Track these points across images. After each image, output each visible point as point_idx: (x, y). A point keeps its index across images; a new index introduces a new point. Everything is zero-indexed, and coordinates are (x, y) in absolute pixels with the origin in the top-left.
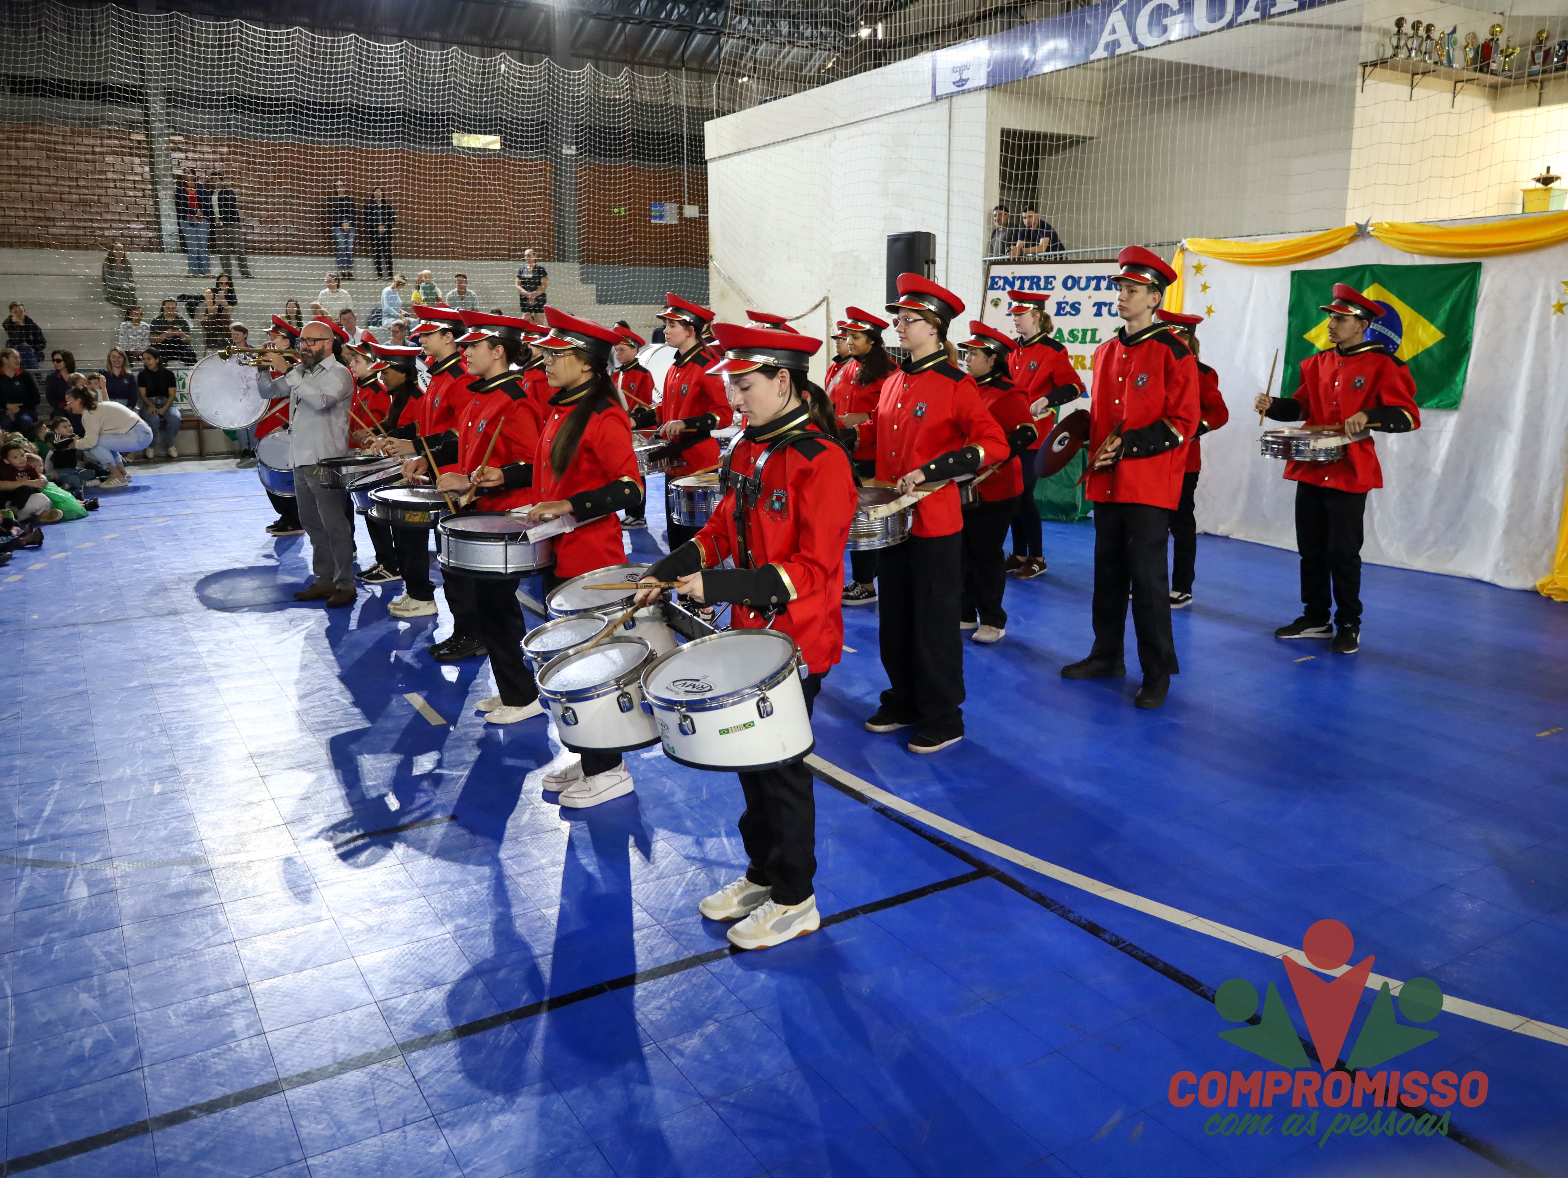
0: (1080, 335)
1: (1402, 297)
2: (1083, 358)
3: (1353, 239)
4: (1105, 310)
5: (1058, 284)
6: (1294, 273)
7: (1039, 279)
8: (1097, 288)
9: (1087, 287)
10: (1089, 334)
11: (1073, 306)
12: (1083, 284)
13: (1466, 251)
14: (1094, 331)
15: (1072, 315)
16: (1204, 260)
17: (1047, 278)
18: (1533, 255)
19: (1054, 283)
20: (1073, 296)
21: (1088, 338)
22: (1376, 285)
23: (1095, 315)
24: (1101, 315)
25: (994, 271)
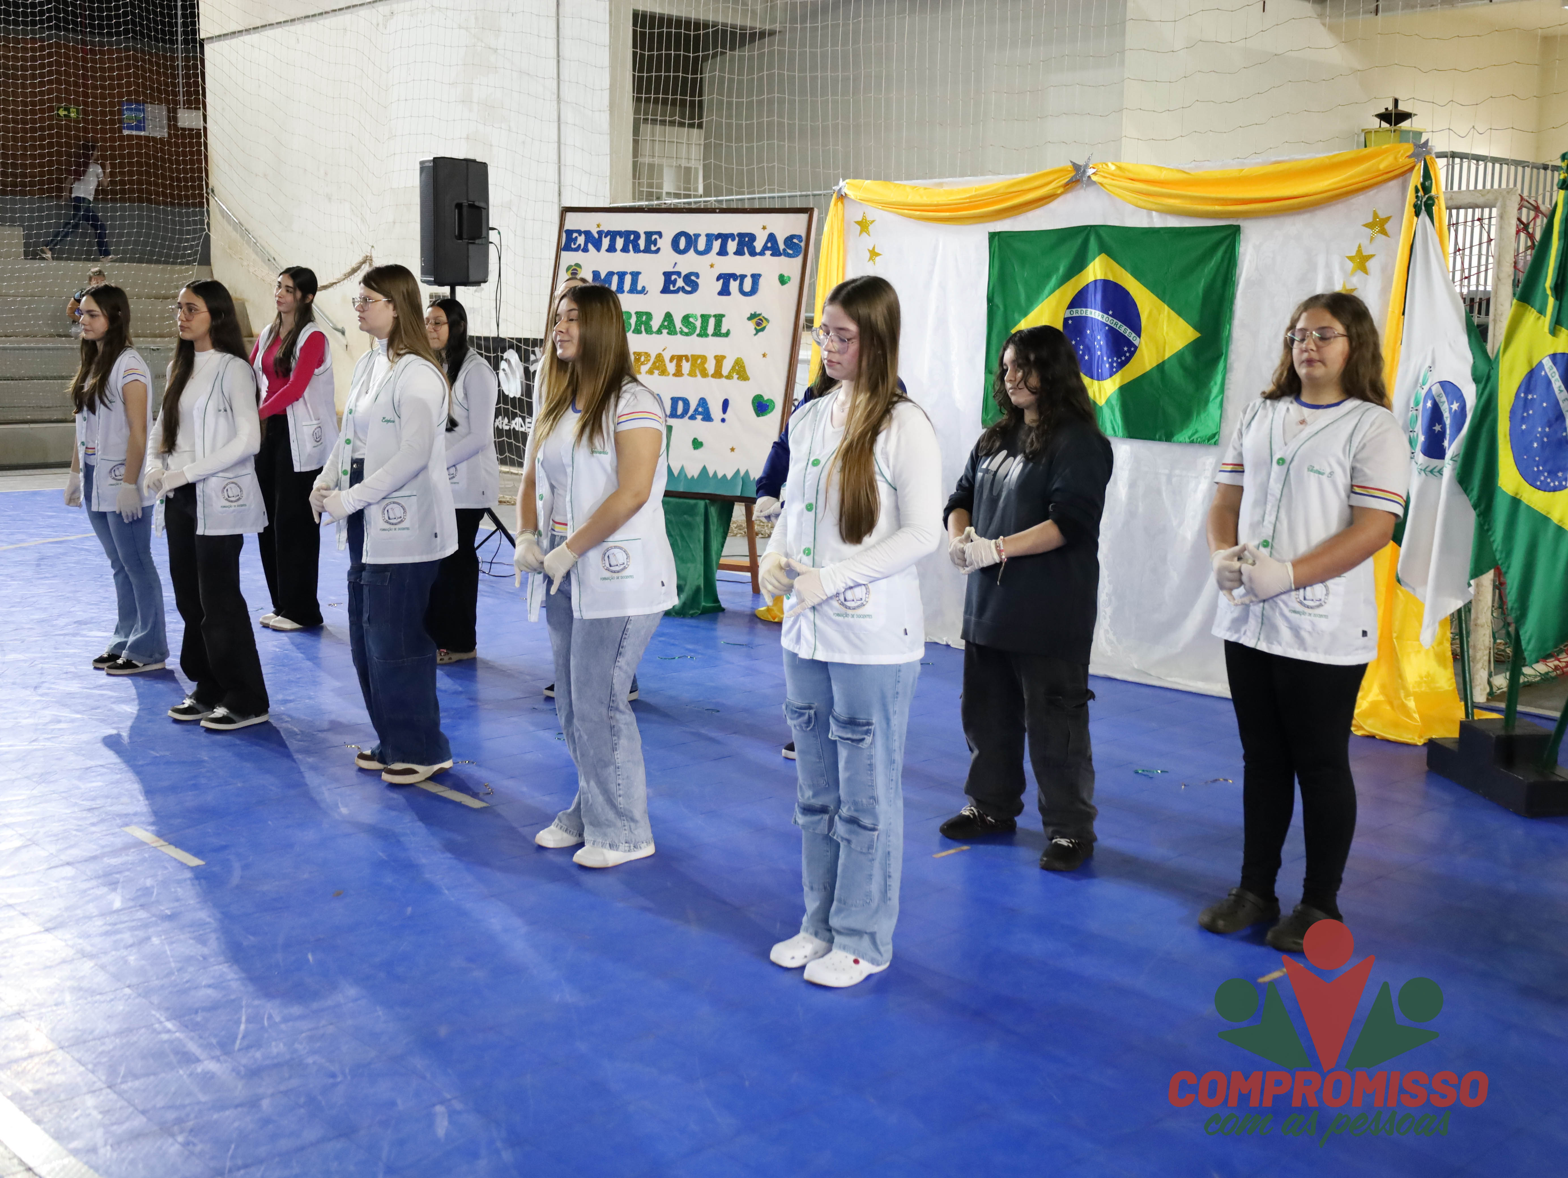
0: (698, 324)
1: (1138, 275)
2: (704, 358)
3: (1069, 186)
4: (734, 285)
5: (665, 243)
6: (993, 236)
7: (637, 235)
8: (723, 252)
9: (708, 250)
10: (712, 322)
11: (687, 278)
12: (702, 244)
13: (1218, 208)
14: (719, 318)
15: (686, 292)
16: (874, 213)
17: (649, 235)
18: (1306, 216)
19: (660, 243)
20: (688, 263)
21: (711, 329)
22: (1103, 255)
23: (721, 293)
24: (729, 294)
25: (574, 221)
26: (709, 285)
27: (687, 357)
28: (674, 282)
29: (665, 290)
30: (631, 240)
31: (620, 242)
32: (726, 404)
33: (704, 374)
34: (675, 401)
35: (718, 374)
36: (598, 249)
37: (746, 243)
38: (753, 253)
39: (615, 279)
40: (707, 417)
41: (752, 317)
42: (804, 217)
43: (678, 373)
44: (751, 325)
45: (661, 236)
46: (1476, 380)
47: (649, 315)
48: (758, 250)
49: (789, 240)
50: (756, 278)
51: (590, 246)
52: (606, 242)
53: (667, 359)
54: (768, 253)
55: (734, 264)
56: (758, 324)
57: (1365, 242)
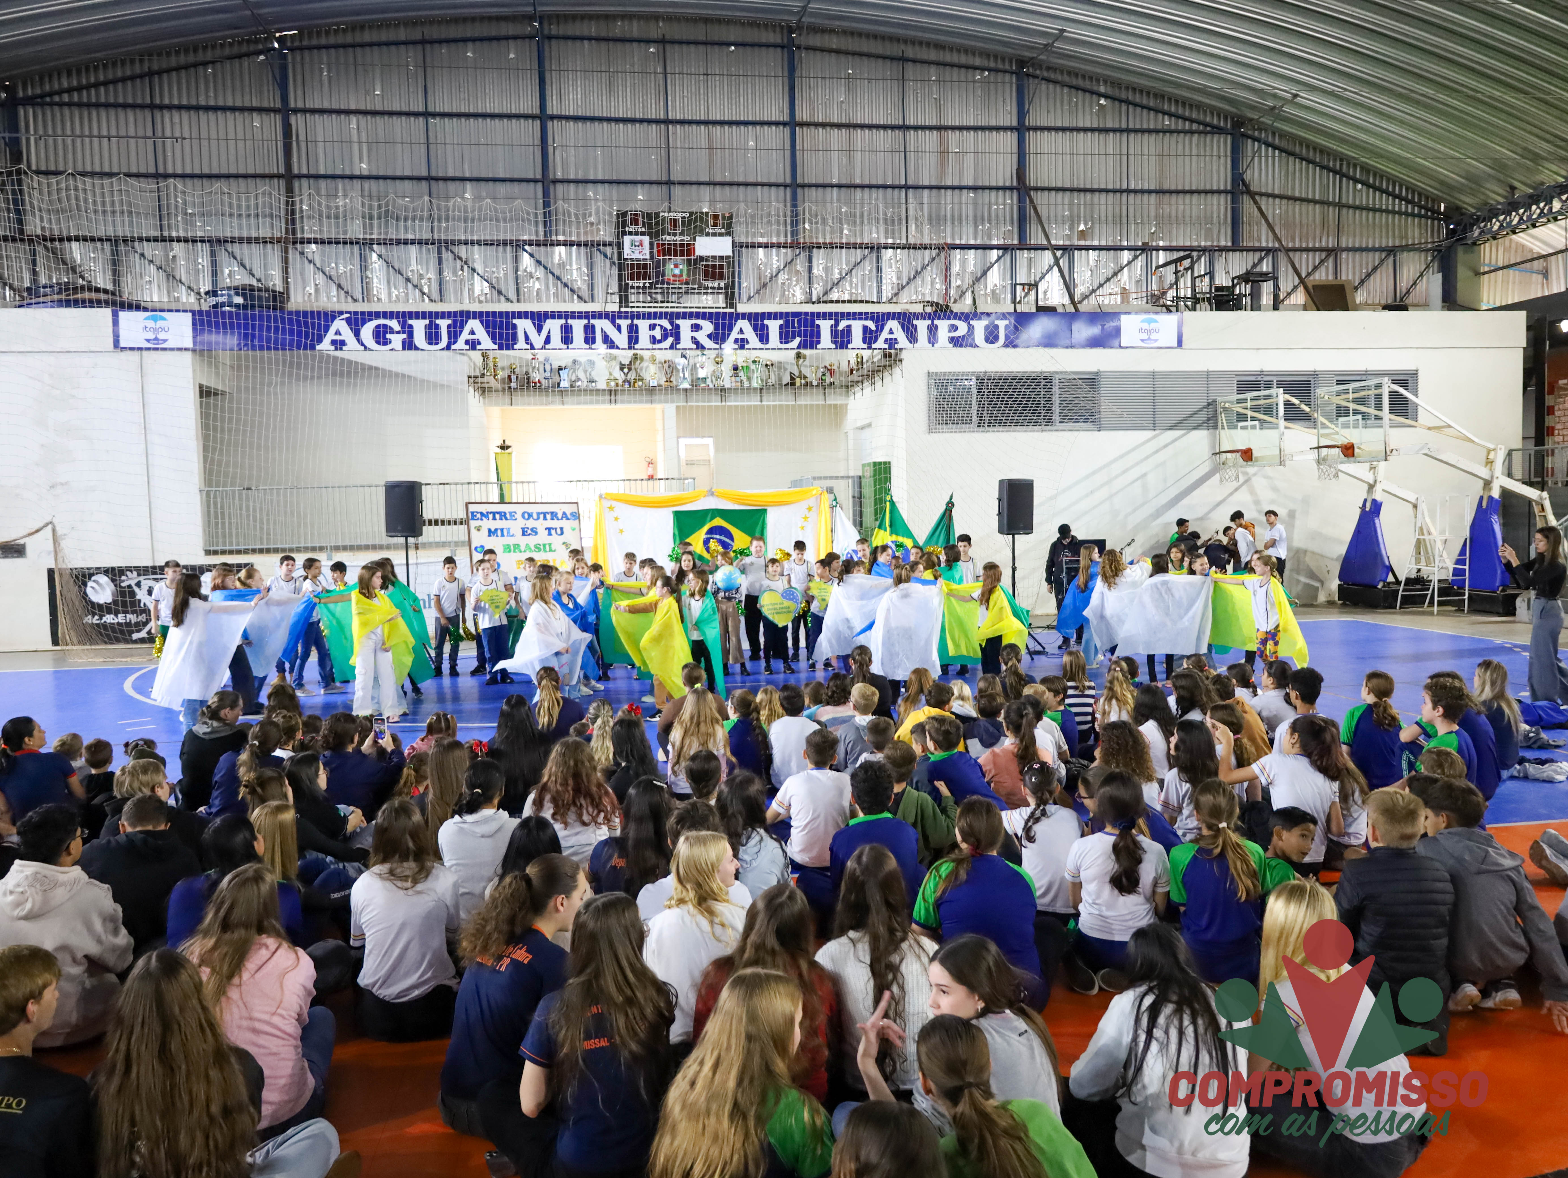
0: (542, 547)
1: (732, 524)
3: (705, 496)
4: (553, 532)
6: (674, 512)
7: (505, 513)
8: (545, 519)
9: (538, 518)
10: (547, 546)
11: (532, 530)
12: (535, 516)
13: (759, 503)
14: (550, 545)
15: (533, 535)
16: (614, 504)
17: (510, 513)
18: (787, 506)
19: (516, 516)
20: (531, 524)
21: (547, 549)
22: (718, 518)
23: (548, 535)
24: (551, 535)
25: (472, 508)
26: (543, 533)
28: (527, 531)
29: (523, 534)
30: (503, 516)
31: (498, 516)
36: (488, 519)
37: (554, 515)
38: (558, 519)
39: (499, 531)
41: (563, 543)
42: (576, 505)
45: (516, 513)
47: (519, 545)
48: (560, 517)
49: (572, 514)
50: (562, 529)
51: (483, 518)
52: (491, 516)
54: (564, 519)
55: (550, 523)
56: (566, 546)
57: (806, 513)
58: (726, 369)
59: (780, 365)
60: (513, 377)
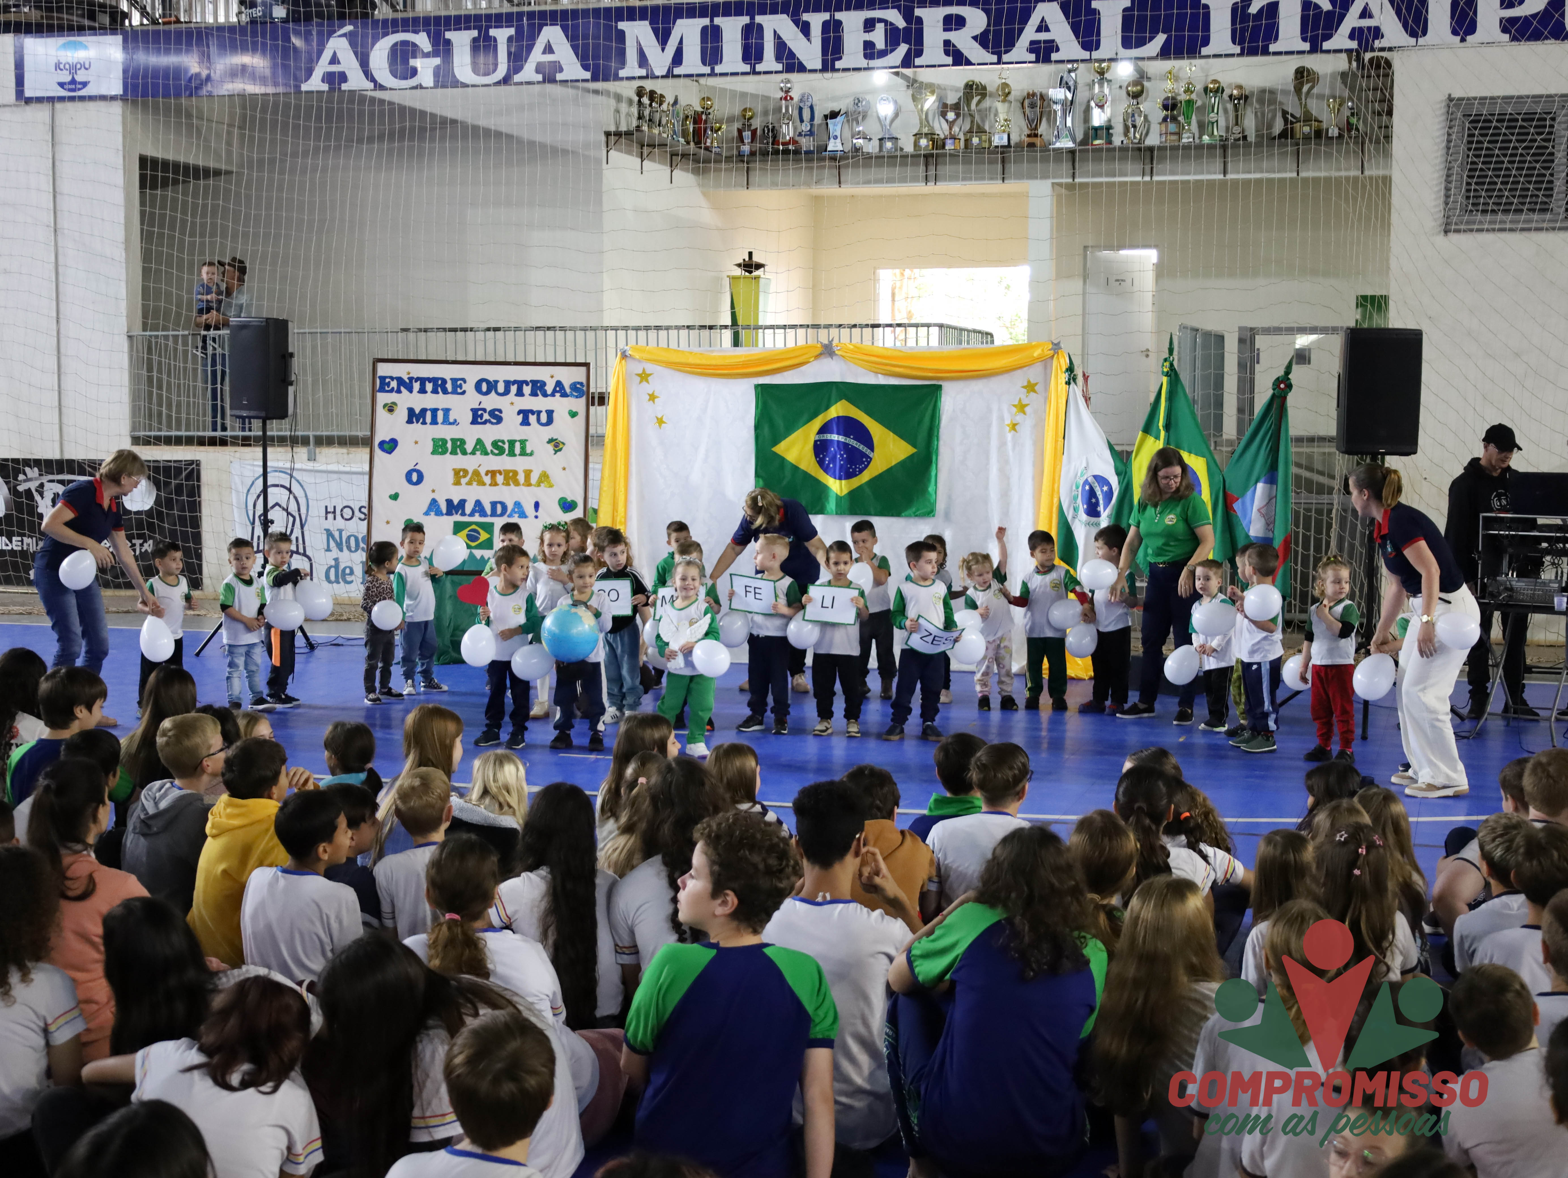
0: (506, 446)
1: (870, 413)
2: (515, 473)
3: (817, 357)
4: (532, 419)
5: (469, 387)
6: (757, 386)
7: (444, 381)
8: (520, 393)
9: (507, 392)
10: (518, 445)
11: (492, 413)
12: (501, 388)
13: (930, 374)
14: (523, 442)
15: (492, 423)
16: (650, 368)
17: (454, 381)
18: (985, 381)
19: (465, 387)
20: (491, 402)
22: (844, 401)
23: (523, 424)
24: (529, 424)
25: (384, 370)
26: (511, 419)
27: (500, 472)
28: (481, 416)
29: (474, 422)
30: (439, 385)
31: (429, 387)
32: (537, 505)
33: (517, 484)
34: (494, 504)
35: (528, 484)
36: (411, 391)
37: (538, 387)
38: (545, 395)
39: (429, 415)
40: (523, 515)
41: (550, 441)
42: (584, 369)
43: (494, 484)
44: (550, 448)
45: (465, 382)
46: (1118, 474)
47: (463, 442)
48: (549, 392)
49: (574, 386)
50: (550, 413)
51: (402, 388)
52: (416, 386)
53: (483, 473)
54: (558, 395)
55: (529, 402)
56: (556, 446)
57: (1023, 397)
58: (1152, 107)
59: (1267, 96)
60: (747, 135)
